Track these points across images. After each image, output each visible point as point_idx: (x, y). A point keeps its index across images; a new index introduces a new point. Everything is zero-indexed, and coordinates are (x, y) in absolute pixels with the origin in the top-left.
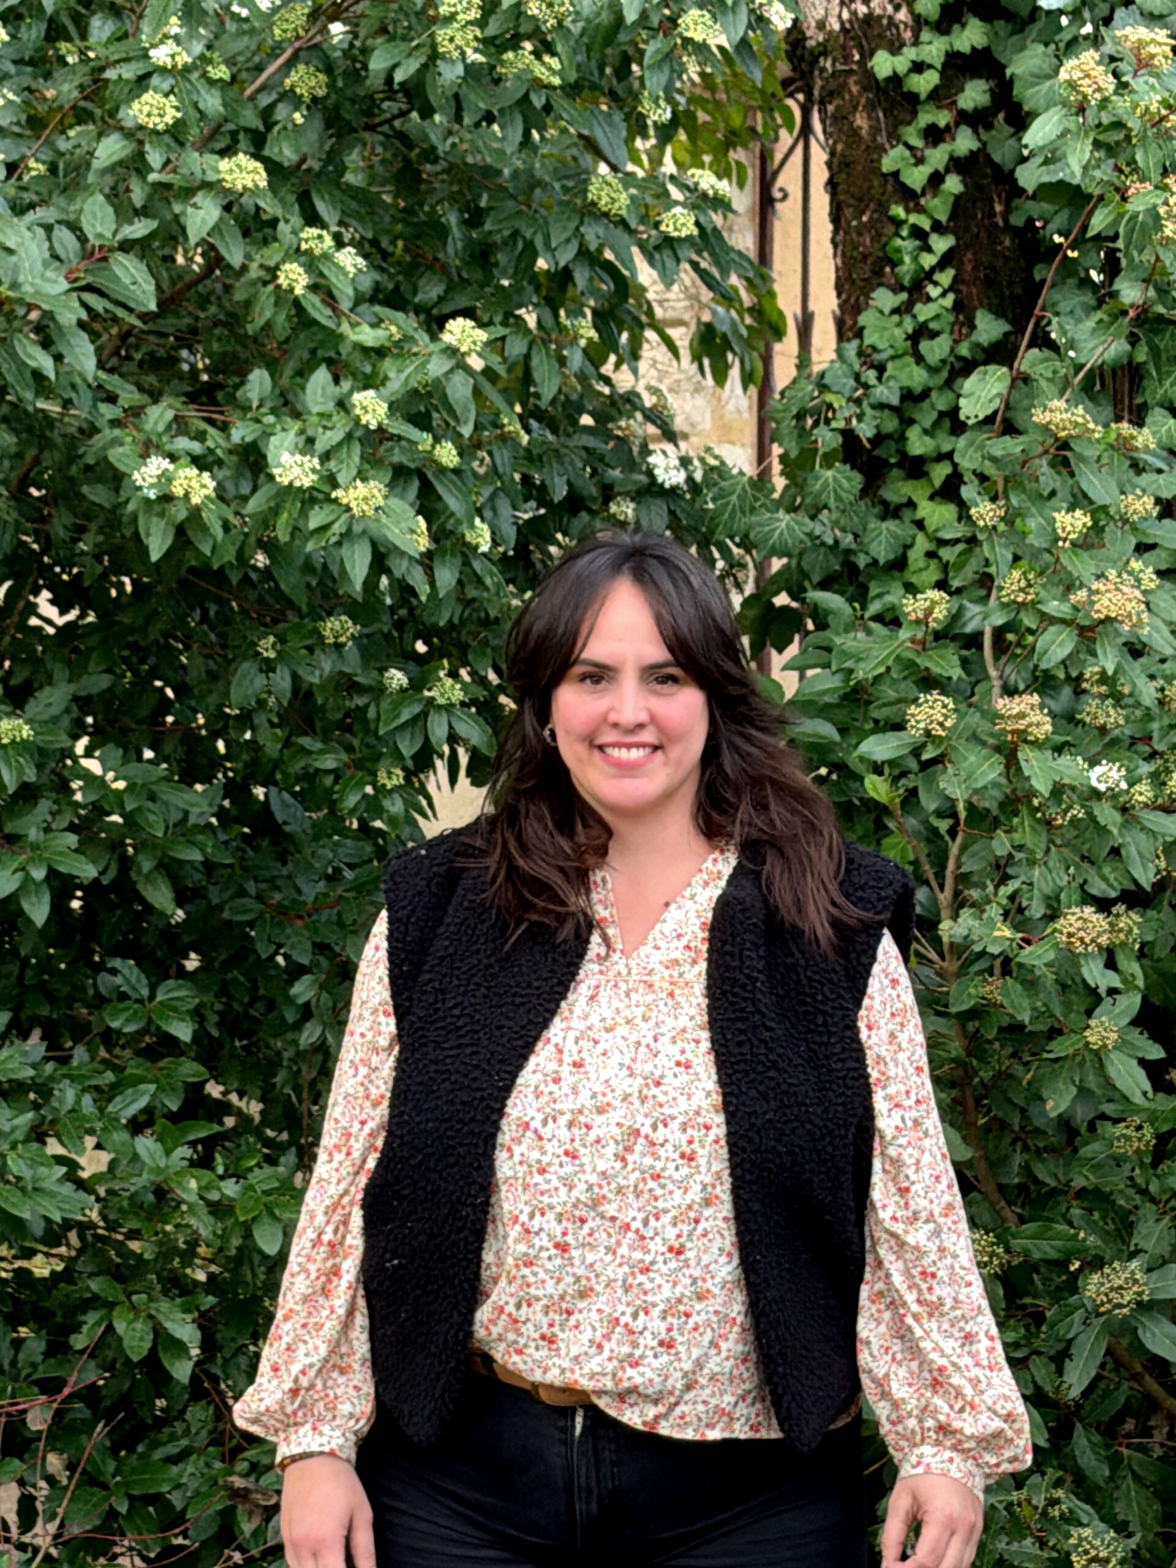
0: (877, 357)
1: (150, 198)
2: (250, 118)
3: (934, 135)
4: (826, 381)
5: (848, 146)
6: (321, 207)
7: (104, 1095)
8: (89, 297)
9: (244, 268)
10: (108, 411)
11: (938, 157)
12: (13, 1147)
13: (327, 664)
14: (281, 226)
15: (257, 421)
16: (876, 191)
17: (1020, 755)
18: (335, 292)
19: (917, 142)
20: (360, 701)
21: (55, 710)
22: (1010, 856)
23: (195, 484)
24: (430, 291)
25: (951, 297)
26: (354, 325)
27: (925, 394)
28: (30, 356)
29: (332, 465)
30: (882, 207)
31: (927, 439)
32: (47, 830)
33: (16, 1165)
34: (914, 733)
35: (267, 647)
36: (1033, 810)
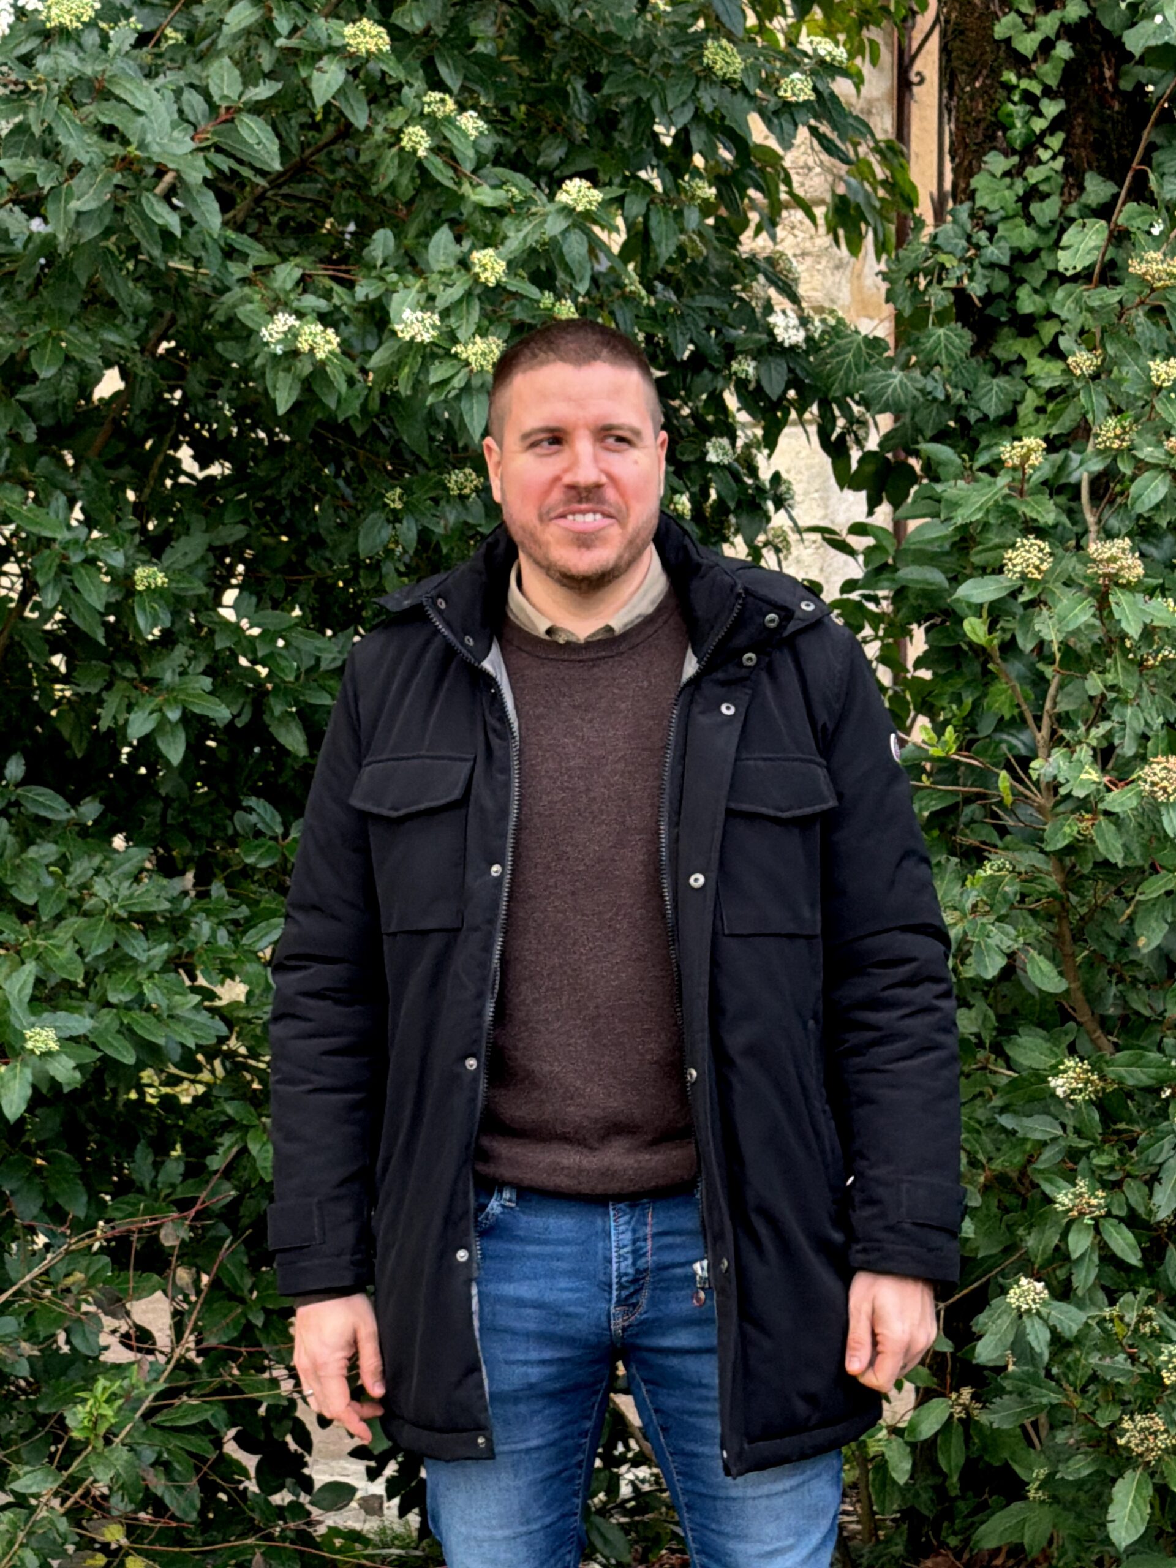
0: (988, 219)
1: (278, 61)
4: (939, 242)
5: (962, 14)
6: (444, 71)
7: (239, 928)
8: (214, 157)
9: (369, 130)
10: (237, 270)
11: (1048, 24)
12: (150, 976)
13: (452, 516)
14: (406, 90)
15: (382, 279)
16: (989, 58)
17: (1111, 598)
18: (459, 156)
19: (1028, 9)
21: (191, 559)
22: (1103, 697)
23: (319, 339)
24: (552, 154)
25: (1061, 160)
26: (474, 186)
27: (1036, 253)
28: (157, 214)
29: (452, 321)
30: (995, 73)
31: (1037, 298)
32: (182, 674)
33: (153, 995)
34: (1011, 576)
35: (394, 499)
36: (1125, 651)
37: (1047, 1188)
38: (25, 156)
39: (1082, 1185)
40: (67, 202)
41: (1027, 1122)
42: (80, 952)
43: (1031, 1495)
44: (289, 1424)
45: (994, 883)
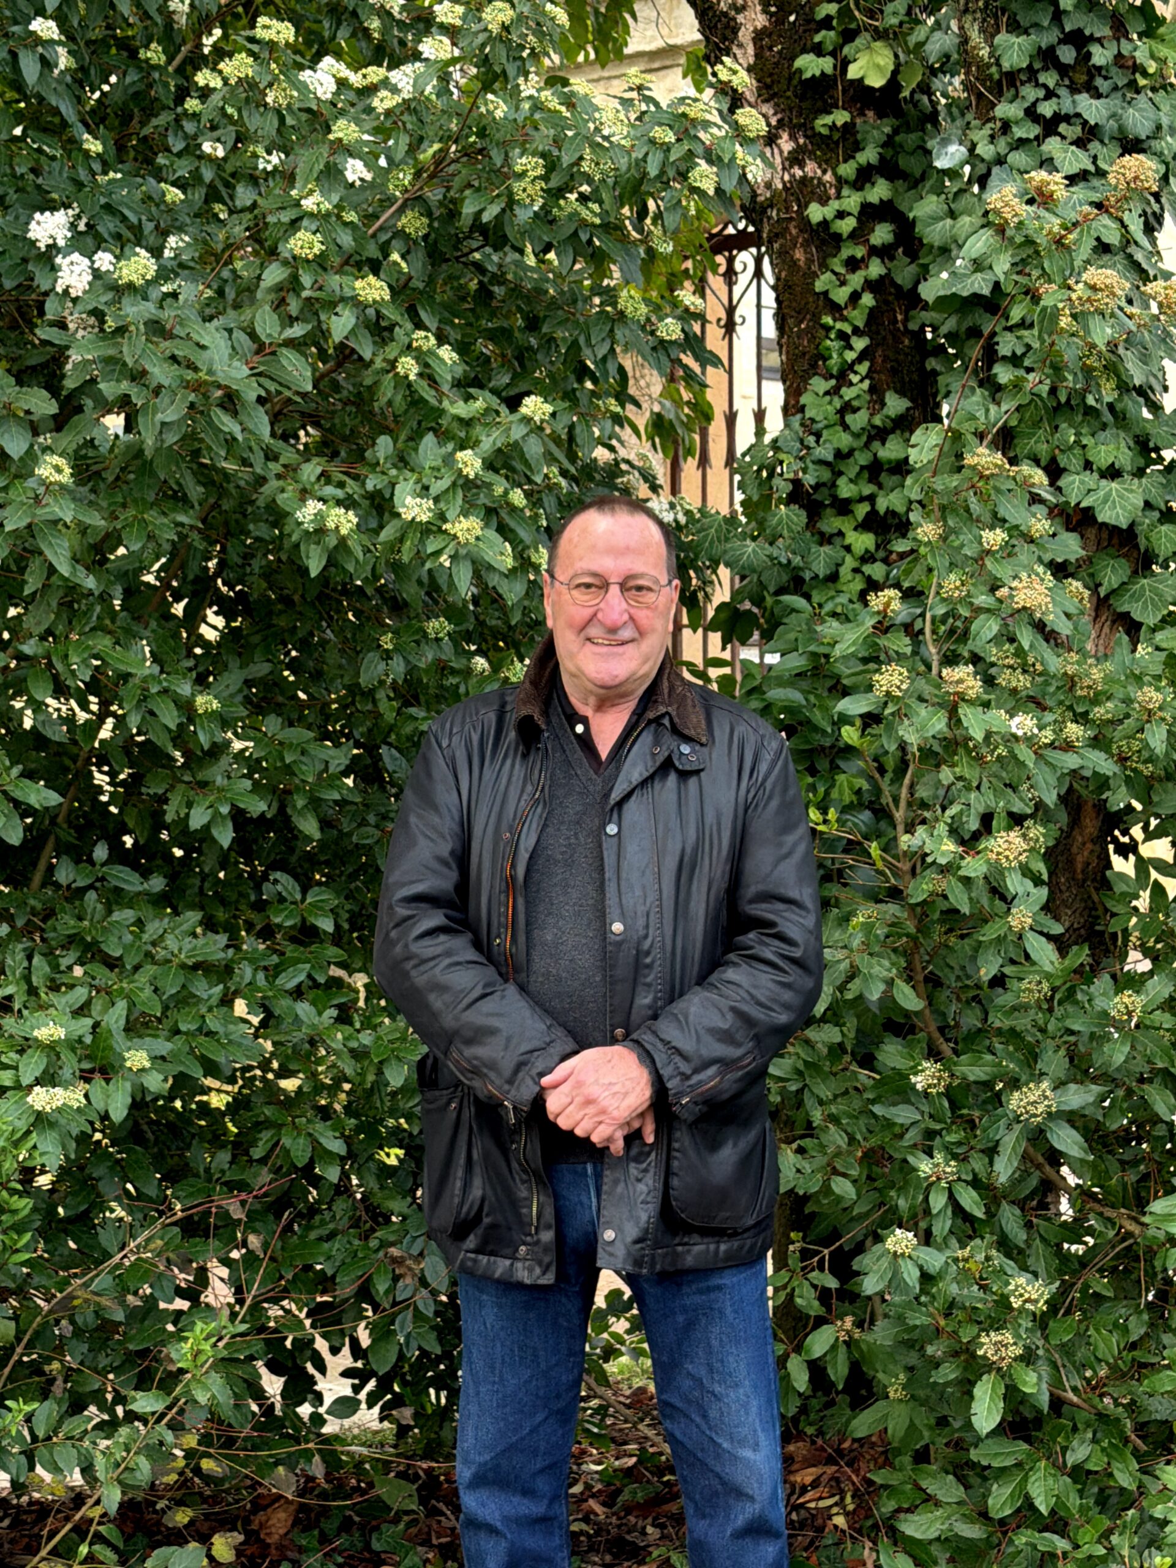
0: (815, 426)
1: (302, 310)
2: (372, 251)
3: (853, 264)
4: (779, 444)
5: (791, 274)
6: (423, 315)
8: (262, 380)
10: (275, 467)
11: (856, 280)
12: (210, 1010)
13: (430, 654)
14: (398, 329)
15: (384, 473)
16: (812, 307)
17: (960, 711)
18: (438, 377)
19: (841, 270)
20: (453, 680)
21: (233, 689)
22: (954, 783)
23: (342, 520)
24: (501, 379)
25: (867, 383)
26: (452, 403)
27: (850, 453)
28: (224, 425)
29: (442, 505)
30: (816, 318)
31: (852, 486)
32: (229, 778)
33: (212, 1023)
34: (879, 693)
35: (387, 641)
36: (969, 751)
37: (910, 1159)
38: (118, 381)
39: (939, 1157)
40: (154, 414)
41: (893, 1110)
42: (156, 990)
43: (891, 1395)
44: (309, 1353)
45: (868, 928)
